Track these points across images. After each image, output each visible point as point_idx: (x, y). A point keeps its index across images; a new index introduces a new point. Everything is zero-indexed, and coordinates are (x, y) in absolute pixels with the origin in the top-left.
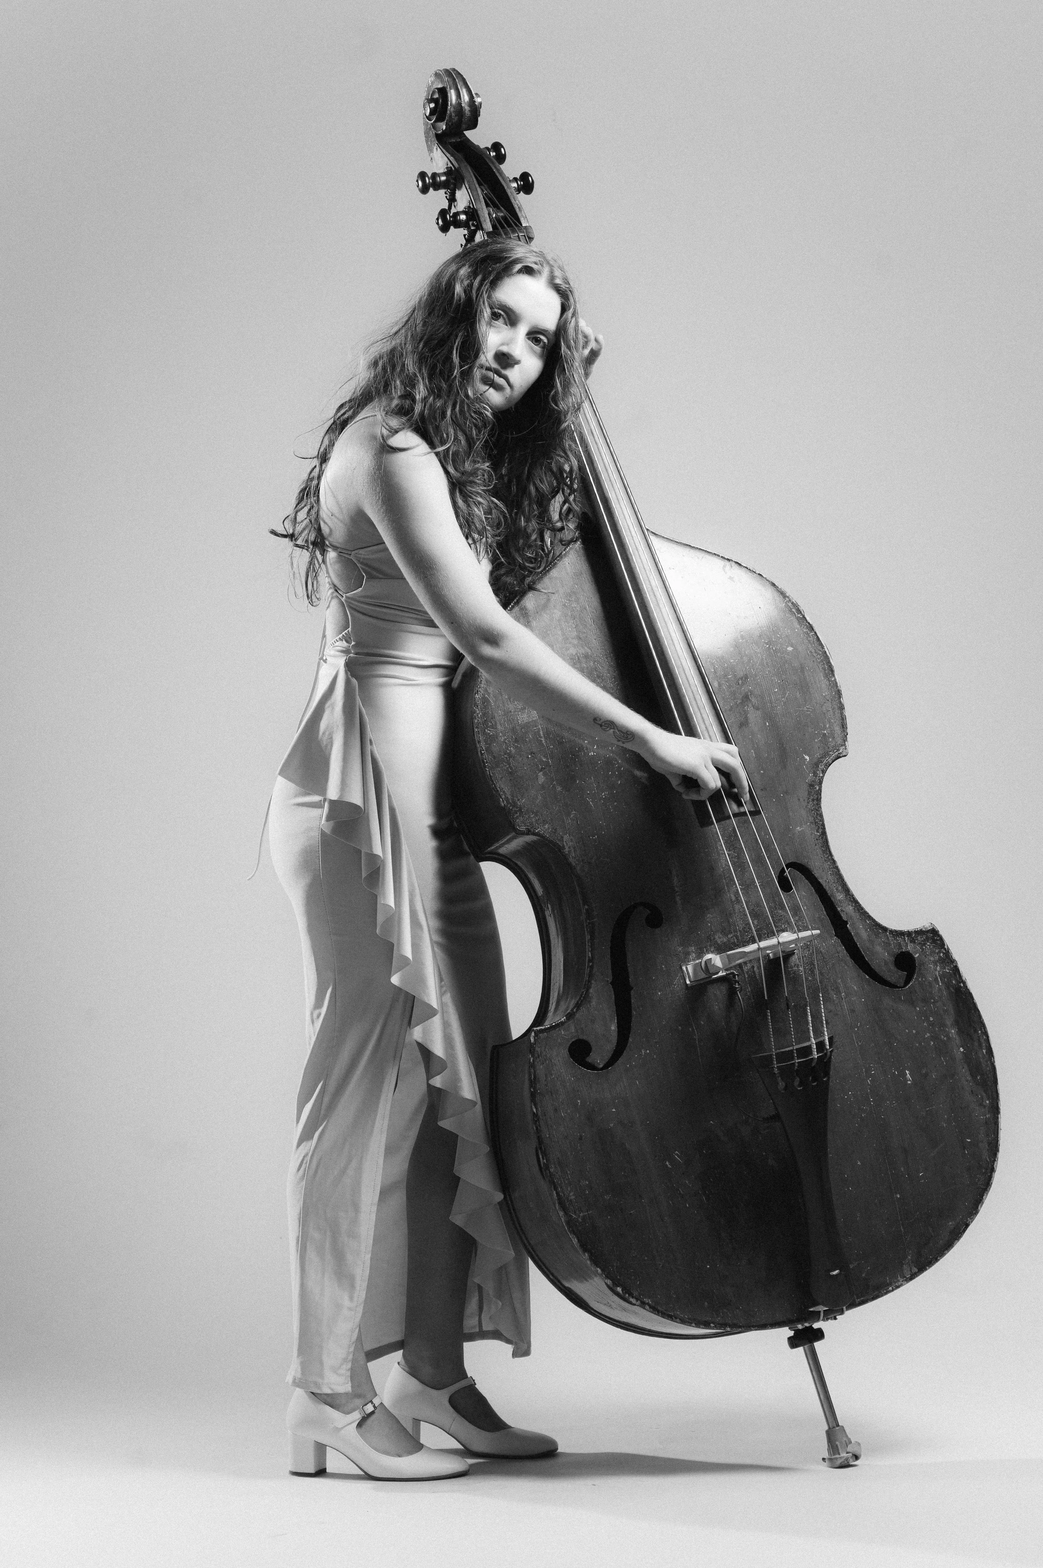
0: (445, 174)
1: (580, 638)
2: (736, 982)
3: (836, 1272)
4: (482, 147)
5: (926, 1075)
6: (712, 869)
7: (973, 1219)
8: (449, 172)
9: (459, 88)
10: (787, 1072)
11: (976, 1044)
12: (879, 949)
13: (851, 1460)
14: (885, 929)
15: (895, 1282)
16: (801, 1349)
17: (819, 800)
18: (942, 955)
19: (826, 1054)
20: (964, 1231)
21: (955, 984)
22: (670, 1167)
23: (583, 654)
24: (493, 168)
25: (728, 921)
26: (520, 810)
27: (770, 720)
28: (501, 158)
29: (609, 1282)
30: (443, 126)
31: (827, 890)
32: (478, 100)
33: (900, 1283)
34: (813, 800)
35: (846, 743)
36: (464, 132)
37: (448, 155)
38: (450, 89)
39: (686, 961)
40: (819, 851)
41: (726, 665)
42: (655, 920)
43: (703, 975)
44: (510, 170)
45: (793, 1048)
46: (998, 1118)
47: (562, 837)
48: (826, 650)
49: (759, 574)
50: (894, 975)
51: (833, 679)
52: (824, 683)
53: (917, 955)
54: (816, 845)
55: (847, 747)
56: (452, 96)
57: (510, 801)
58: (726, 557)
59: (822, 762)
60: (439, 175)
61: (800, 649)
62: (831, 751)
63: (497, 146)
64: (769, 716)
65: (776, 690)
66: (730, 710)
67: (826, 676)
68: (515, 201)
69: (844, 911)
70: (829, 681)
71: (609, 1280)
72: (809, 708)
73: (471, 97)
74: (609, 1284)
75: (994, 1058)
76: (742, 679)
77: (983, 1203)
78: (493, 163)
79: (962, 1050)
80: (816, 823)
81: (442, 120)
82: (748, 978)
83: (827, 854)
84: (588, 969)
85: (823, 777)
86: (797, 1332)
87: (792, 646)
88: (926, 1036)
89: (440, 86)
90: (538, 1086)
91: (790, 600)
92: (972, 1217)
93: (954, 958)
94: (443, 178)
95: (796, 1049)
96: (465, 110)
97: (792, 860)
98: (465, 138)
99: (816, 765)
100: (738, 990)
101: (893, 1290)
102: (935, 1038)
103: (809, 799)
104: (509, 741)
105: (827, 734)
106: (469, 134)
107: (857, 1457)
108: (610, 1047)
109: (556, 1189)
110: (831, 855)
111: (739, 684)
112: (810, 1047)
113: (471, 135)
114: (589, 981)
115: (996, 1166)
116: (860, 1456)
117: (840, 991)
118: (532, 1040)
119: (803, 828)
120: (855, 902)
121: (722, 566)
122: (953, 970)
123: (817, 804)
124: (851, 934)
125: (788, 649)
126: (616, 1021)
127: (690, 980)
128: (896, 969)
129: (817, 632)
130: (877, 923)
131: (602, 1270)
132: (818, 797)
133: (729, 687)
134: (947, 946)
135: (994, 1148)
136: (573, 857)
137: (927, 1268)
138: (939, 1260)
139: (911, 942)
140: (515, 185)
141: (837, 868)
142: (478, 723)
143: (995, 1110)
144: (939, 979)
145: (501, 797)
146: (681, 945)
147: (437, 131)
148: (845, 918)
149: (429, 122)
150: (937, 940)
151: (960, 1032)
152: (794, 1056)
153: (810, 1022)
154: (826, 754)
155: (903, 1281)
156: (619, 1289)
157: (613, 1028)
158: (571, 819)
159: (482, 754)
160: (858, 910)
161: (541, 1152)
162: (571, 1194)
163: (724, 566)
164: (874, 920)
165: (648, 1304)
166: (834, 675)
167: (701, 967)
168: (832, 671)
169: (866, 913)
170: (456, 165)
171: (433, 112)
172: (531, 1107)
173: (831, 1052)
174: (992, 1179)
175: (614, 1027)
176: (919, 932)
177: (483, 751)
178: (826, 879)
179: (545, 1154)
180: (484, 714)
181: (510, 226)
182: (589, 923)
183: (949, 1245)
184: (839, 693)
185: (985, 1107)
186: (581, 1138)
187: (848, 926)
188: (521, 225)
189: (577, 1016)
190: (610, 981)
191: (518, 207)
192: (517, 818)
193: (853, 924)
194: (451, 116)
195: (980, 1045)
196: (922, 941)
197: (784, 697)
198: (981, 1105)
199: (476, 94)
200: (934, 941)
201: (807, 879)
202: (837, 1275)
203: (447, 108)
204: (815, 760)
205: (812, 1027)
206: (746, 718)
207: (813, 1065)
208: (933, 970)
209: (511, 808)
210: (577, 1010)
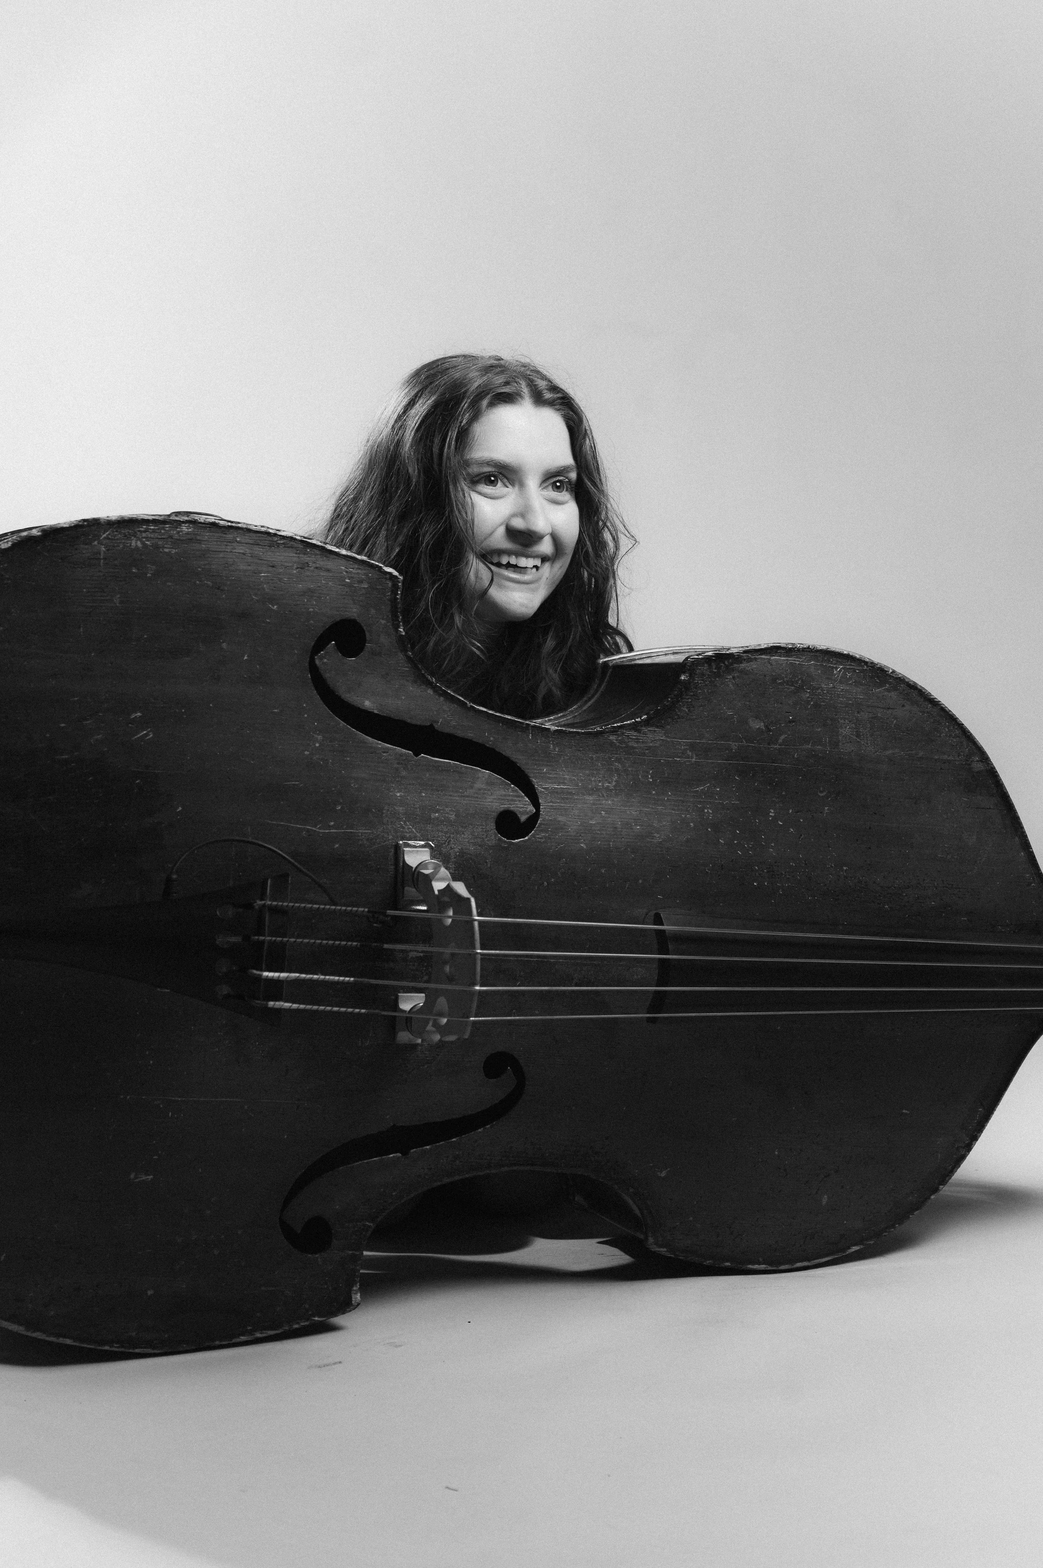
5: (134, 1212)
22: (133, 716)
26: (718, 675)
39: (435, 853)
42: (508, 827)
50: (302, 1210)
57: (735, 665)
61: (819, 1218)
87: (827, 1205)
97: (527, 1092)
99: (647, 1187)
108: (339, 686)
124: (388, 1154)
126: (375, 712)
127: (406, 848)
128: (310, 1217)
139: (342, 1257)
144: (271, 1288)
148: (413, 1153)
158: (685, 750)
161: (215, 524)
162: (139, 543)
173: (255, 1012)
175: (367, 704)
178: (479, 1141)
179: (211, 528)
187: (400, 1155)
189: (401, 656)
190: (435, 726)
193: (398, 1165)
196: (337, 1279)
207: (251, 972)
209: (726, 663)
210: (408, 657)
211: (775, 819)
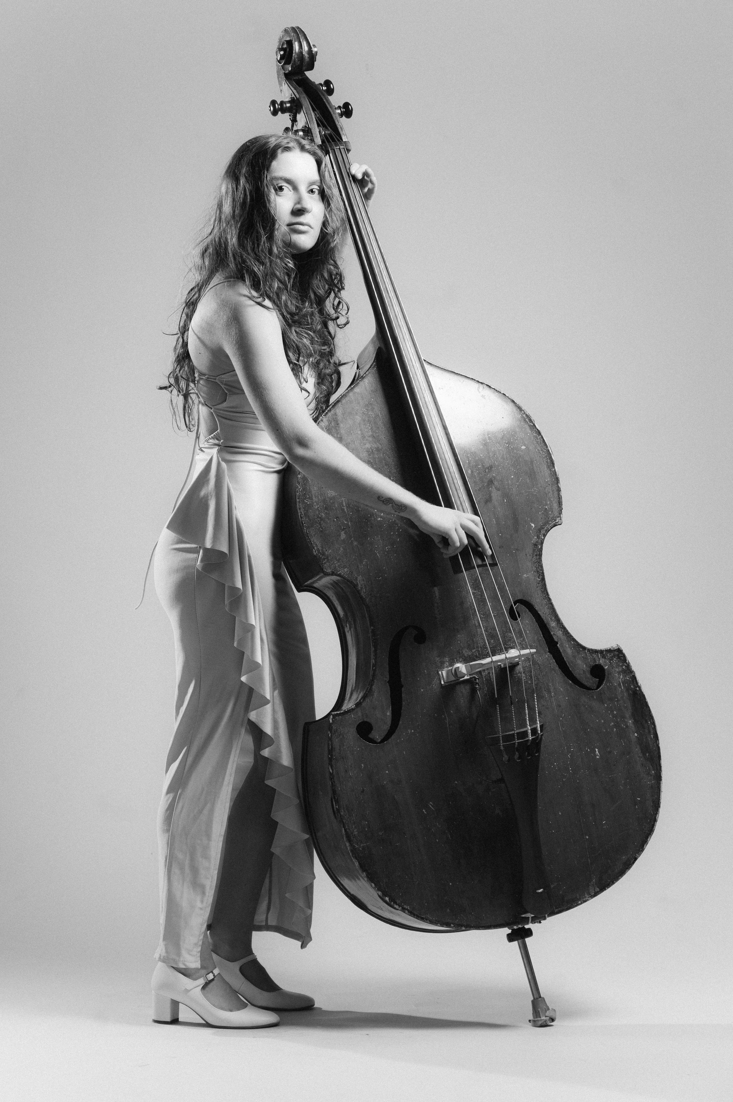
0: (289, 102)
1: (374, 436)
2: (477, 683)
3: (541, 890)
4: (317, 83)
5: (610, 752)
6: (462, 603)
7: (640, 855)
8: (292, 101)
9: (301, 41)
10: (510, 749)
11: (647, 731)
12: (579, 662)
13: (548, 1022)
14: (584, 648)
15: (583, 898)
16: (516, 943)
17: (540, 555)
18: (624, 667)
19: (538, 736)
20: (633, 863)
21: (633, 688)
22: (426, 813)
23: (375, 448)
24: (324, 99)
25: (473, 640)
26: (327, 558)
27: (507, 498)
28: (330, 91)
29: (380, 893)
30: (289, 68)
31: (544, 620)
32: (314, 50)
33: (587, 898)
34: (536, 555)
35: (561, 515)
36: (305, 72)
37: (293, 89)
38: (295, 41)
39: (442, 668)
40: (539, 592)
41: (477, 458)
42: (421, 638)
43: (453, 678)
44: (336, 100)
45: (515, 732)
46: (660, 783)
47: (357, 578)
48: (549, 448)
49: (503, 394)
50: (590, 681)
51: (553, 470)
52: (546, 472)
53: (606, 667)
54: (537, 587)
55: (562, 518)
56: (296, 46)
57: (321, 551)
58: (480, 381)
59: (543, 528)
60: (285, 103)
61: (531, 448)
62: (550, 521)
63: (328, 83)
64: (506, 495)
65: (513, 477)
66: (479, 490)
67: (548, 467)
68: (339, 123)
69: (556, 635)
70: (551, 471)
71: (380, 892)
72: (536, 490)
73: (310, 47)
74: (379, 894)
75: (658, 741)
76: (488, 468)
77: (647, 844)
78: (324, 95)
79: (636, 735)
80: (538, 571)
81: (289, 64)
82: (485, 681)
83: (544, 594)
84: (372, 672)
85: (544, 540)
86: (513, 930)
87: (525, 446)
88: (611, 725)
89: (288, 39)
90: (334, 753)
91: (525, 413)
92: (640, 853)
93: (632, 670)
94: (288, 105)
95: (517, 733)
96: (305, 57)
97: (520, 597)
98: (305, 76)
99: (540, 531)
100: (478, 690)
101: (581, 904)
102: (617, 725)
103: (533, 554)
104: (321, 509)
105: (548, 509)
106: (308, 73)
107: (553, 1020)
108: (386, 727)
109: (344, 827)
110: (548, 594)
111: (486, 472)
112: (526, 732)
113: (308, 74)
114: (373, 680)
115: (658, 818)
116: (555, 1018)
117: (550, 691)
118: (331, 721)
119: (528, 575)
120: (564, 628)
121: (477, 387)
122: (632, 678)
123: (539, 558)
124: (560, 651)
125: (522, 447)
126: (391, 709)
127: (444, 682)
128: (591, 676)
129: (543, 436)
130: (579, 644)
131: (375, 885)
132: (540, 553)
133: (479, 473)
134: (628, 662)
135: (657, 805)
136: (364, 592)
137: (606, 888)
138: (615, 883)
139: (602, 658)
140: (339, 111)
141: (551, 604)
142: (299, 496)
143: (658, 778)
144: (622, 685)
145: (314, 548)
146: (438, 656)
147: (285, 71)
148: (556, 640)
149: (279, 64)
150: (621, 657)
151: (636, 722)
152: (515, 738)
153: (527, 714)
154: (546, 523)
155: (588, 897)
156: (387, 899)
157: (388, 714)
158: (363, 565)
159: (301, 517)
160: (566, 634)
161: (335, 801)
162: (355, 831)
163: (479, 388)
164: (577, 642)
165: (407, 909)
166: (554, 467)
167: (452, 673)
168: (553, 464)
169: (571, 636)
170: (298, 96)
171: (282, 57)
172: (329, 768)
173: (542, 735)
174: (655, 827)
176: (609, 651)
177: (302, 515)
178: (543, 612)
179: (337, 802)
180: (304, 489)
181: (334, 140)
182: (374, 639)
183: (622, 873)
184: (557, 480)
185: (651, 775)
186: (363, 791)
187: (558, 645)
188: (342, 140)
189: (364, 704)
190: (388, 680)
191: (341, 127)
192: (325, 563)
193: (562, 644)
194: (295, 61)
195: (649, 732)
196: (611, 657)
197: (518, 482)
198: (649, 774)
199: (314, 45)
200: (619, 657)
201: (530, 611)
202: (541, 893)
203: (292, 55)
204: (539, 527)
205: (528, 717)
206: (490, 497)
207: (529, 744)
208: (618, 678)
209: (321, 556)
210: (363, 701)
211: (381, 517)
